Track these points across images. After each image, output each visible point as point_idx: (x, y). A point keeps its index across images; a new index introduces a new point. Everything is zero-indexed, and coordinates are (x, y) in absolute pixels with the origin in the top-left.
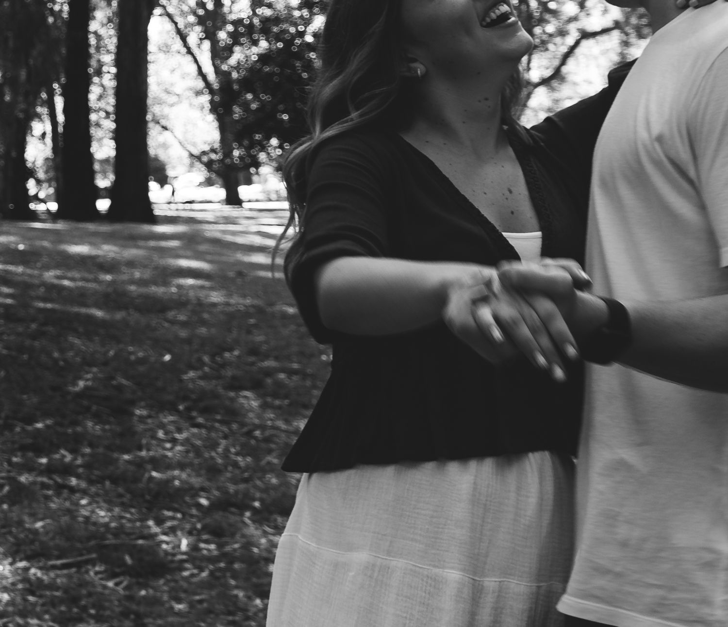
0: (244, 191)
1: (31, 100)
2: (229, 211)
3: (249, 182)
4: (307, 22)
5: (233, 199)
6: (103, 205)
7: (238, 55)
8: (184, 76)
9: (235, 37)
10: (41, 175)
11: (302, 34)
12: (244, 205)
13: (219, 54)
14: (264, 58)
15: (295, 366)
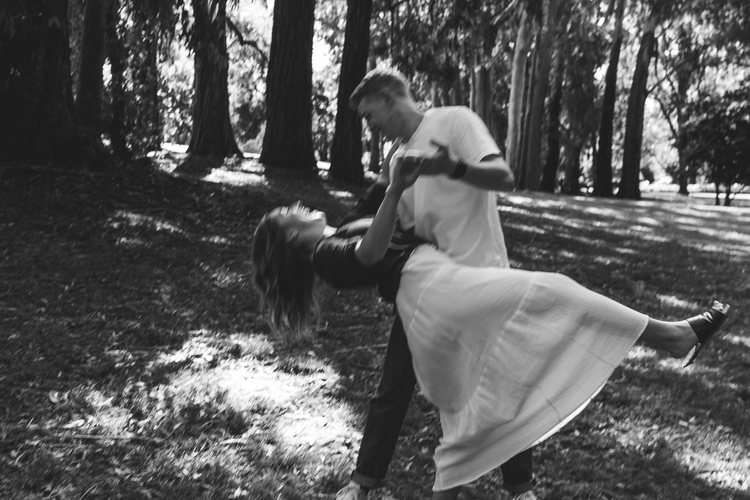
0: (690, 187)
1: (584, 137)
2: (680, 197)
3: (694, 182)
4: (728, 105)
5: (684, 191)
6: (616, 191)
7: (692, 120)
8: (664, 130)
9: (689, 112)
10: (586, 175)
11: (725, 111)
12: (690, 195)
13: (682, 119)
14: (704, 122)
15: (672, 270)
